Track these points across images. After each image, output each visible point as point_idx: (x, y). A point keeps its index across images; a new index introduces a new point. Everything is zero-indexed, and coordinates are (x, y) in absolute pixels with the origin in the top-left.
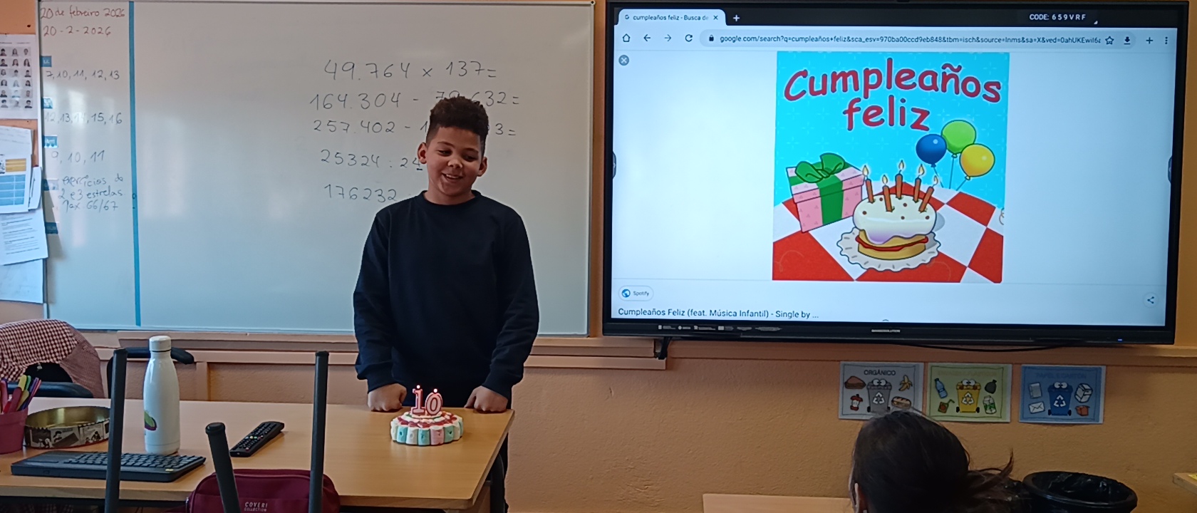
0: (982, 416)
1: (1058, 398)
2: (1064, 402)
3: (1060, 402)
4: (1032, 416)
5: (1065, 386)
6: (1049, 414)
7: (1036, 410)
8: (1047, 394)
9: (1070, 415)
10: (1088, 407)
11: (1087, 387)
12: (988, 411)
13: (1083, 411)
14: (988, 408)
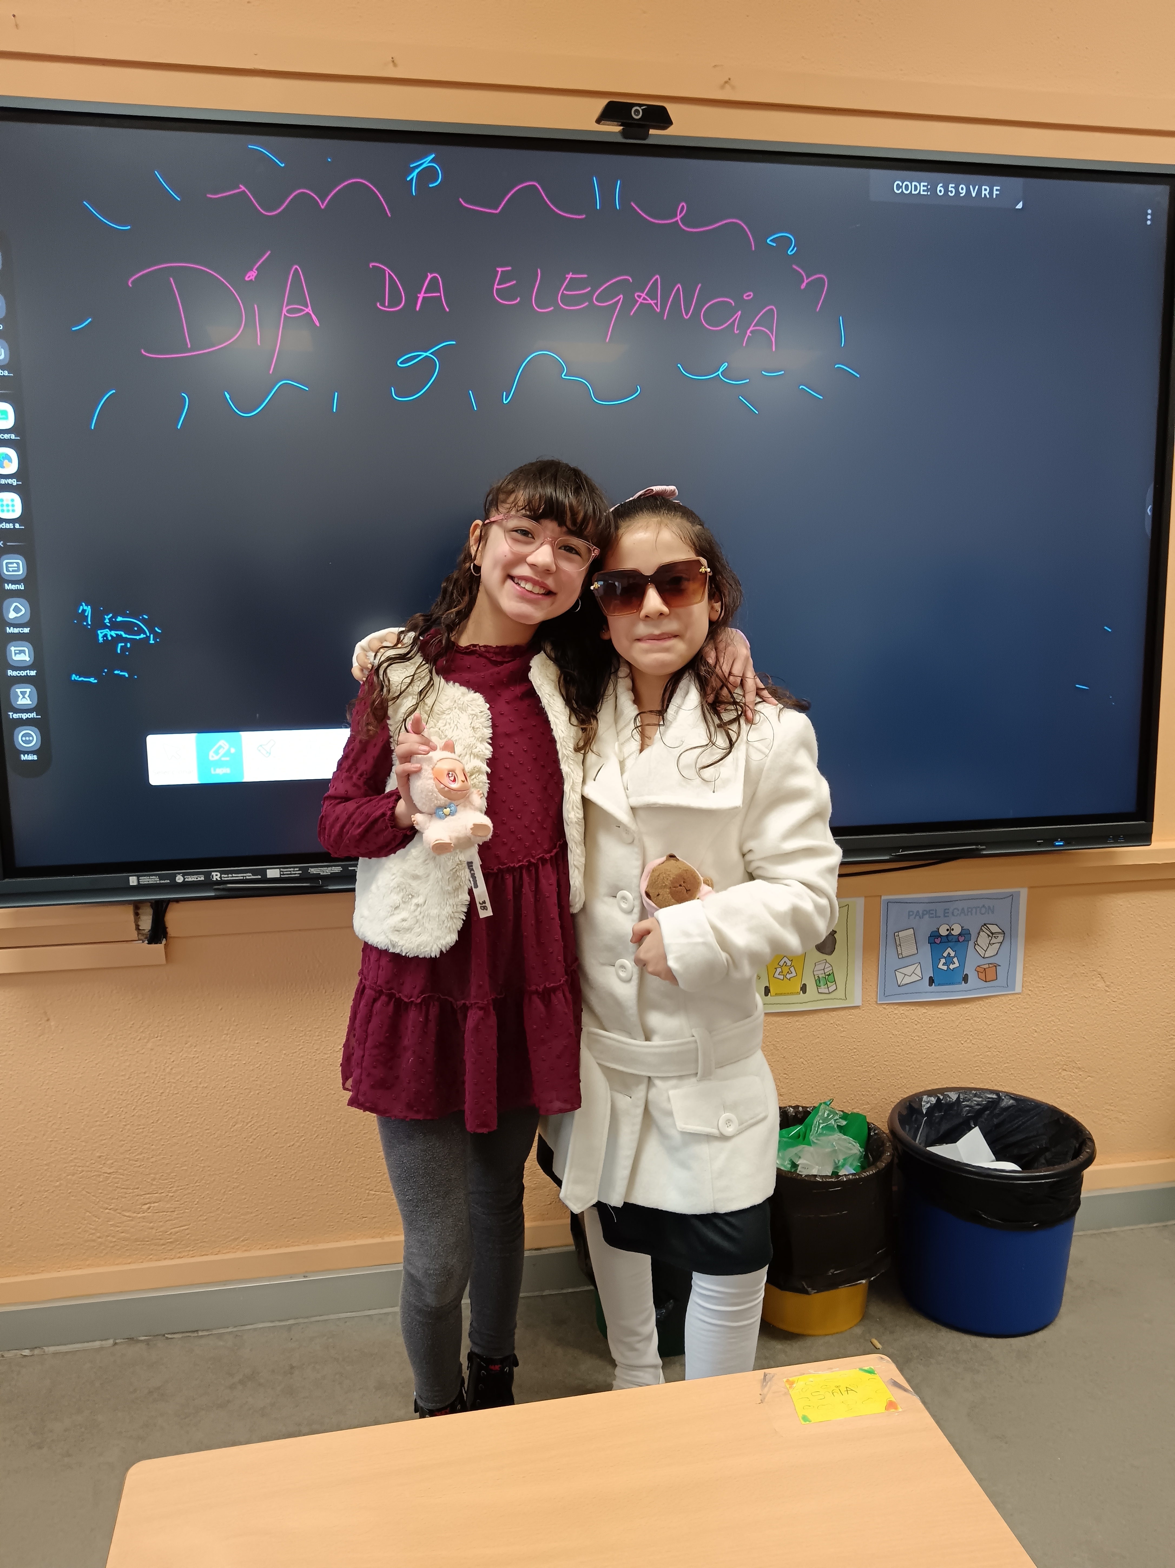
0: (811, 1000)
1: (945, 954)
2: (955, 960)
3: (949, 960)
4: (902, 990)
5: (957, 930)
6: (930, 985)
7: (907, 980)
8: (926, 949)
9: (966, 982)
10: (996, 966)
11: (994, 929)
12: (823, 989)
13: (988, 973)
14: (821, 982)
